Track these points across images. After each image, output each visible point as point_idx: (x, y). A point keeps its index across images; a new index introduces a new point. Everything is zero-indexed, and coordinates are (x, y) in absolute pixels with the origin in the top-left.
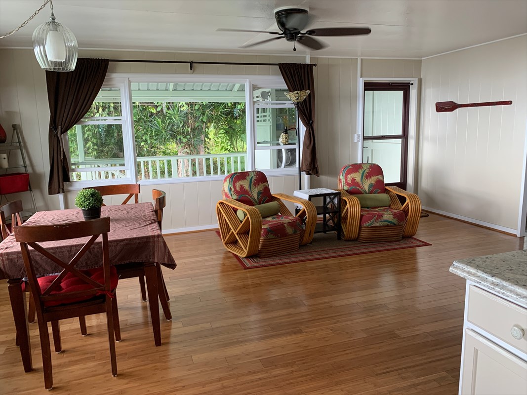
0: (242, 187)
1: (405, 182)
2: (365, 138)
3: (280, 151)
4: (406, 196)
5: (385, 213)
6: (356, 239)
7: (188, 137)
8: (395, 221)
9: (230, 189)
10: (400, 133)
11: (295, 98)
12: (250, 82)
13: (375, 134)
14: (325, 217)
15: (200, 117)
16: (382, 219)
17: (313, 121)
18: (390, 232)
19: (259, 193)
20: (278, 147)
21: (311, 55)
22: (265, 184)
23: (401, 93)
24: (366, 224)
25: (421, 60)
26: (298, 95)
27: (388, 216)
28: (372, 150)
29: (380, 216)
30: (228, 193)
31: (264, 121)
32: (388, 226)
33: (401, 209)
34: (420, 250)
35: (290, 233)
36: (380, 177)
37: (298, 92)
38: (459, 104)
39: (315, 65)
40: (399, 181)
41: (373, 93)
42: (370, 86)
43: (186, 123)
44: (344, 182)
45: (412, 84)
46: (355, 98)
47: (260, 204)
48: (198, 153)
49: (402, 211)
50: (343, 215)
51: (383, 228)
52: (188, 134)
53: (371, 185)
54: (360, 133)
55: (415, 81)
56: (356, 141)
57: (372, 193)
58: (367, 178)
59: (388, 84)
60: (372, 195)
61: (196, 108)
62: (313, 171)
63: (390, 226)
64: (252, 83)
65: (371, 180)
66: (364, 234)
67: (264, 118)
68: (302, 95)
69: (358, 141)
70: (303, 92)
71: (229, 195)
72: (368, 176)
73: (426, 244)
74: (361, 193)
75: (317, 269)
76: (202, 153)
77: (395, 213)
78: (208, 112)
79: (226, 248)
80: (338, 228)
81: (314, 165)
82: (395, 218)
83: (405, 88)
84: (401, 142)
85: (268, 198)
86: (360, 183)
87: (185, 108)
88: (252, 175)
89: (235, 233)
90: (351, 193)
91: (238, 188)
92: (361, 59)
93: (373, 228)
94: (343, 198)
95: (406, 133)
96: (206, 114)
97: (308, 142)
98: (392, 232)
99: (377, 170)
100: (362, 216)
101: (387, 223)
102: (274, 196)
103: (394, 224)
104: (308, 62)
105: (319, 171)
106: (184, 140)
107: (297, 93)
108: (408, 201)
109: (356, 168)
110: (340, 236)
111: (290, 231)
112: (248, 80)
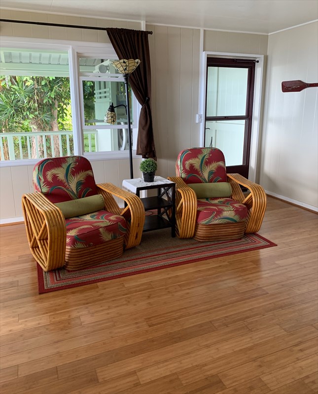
0: (55, 177)
1: (248, 164)
2: (208, 119)
3: (120, 131)
4: (249, 189)
5: (225, 208)
6: (192, 238)
7: (37, 113)
8: (237, 218)
9: (39, 179)
10: (244, 113)
11: (121, 69)
12: (73, 50)
13: (219, 115)
14: (159, 212)
15: (48, 93)
16: (222, 216)
17: (149, 98)
18: (230, 229)
19: (79, 184)
20: (119, 127)
21: (146, 22)
22: (89, 172)
23: (246, 70)
24: (204, 222)
25: (268, 36)
26: (125, 65)
27: (229, 213)
28: (216, 130)
29: (220, 212)
30: (37, 184)
31: (105, 97)
32: (228, 223)
33: (244, 202)
34: (264, 253)
35: (107, 240)
36: (221, 163)
37: (125, 60)
38: (307, 84)
39: (151, 33)
40: (241, 164)
41: (218, 69)
42: (213, 62)
43: (31, 98)
44: (182, 168)
45: (258, 62)
46: (198, 74)
47: (80, 198)
48: (51, 129)
49: (244, 204)
50: (178, 209)
51: (223, 225)
52: (35, 110)
53: (211, 173)
54: (202, 112)
55: (260, 58)
56: (197, 122)
57: (211, 182)
58: (207, 165)
59: (233, 60)
60: (212, 185)
61: (43, 83)
62: (149, 154)
63: (231, 223)
64: (76, 50)
65: (211, 167)
66: (201, 232)
67: (105, 95)
68: (130, 65)
69: (200, 122)
70: (131, 61)
71: (38, 187)
72: (208, 162)
73: (272, 244)
74: (200, 182)
75: (136, 291)
76: (56, 129)
77: (237, 208)
78: (56, 88)
79: (32, 253)
80: (172, 223)
81: (151, 148)
82: (236, 214)
83: (250, 65)
84: (244, 123)
85: (91, 190)
86: (199, 170)
87: (30, 83)
88: (70, 161)
89: (37, 238)
90: (187, 181)
91: (49, 178)
92: (204, 30)
93: (211, 226)
94: (178, 190)
95: (250, 114)
96: (54, 90)
97: (143, 123)
98: (233, 229)
99: (218, 155)
100: (198, 212)
101: (227, 220)
102: (98, 186)
103: (235, 221)
104: (143, 29)
105: (157, 155)
106: (31, 116)
107: (124, 62)
108: (252, 194)
109: (195, 152)
110: (174, 233)
111: (107, 237)
112: (71, 47)
